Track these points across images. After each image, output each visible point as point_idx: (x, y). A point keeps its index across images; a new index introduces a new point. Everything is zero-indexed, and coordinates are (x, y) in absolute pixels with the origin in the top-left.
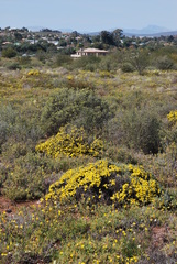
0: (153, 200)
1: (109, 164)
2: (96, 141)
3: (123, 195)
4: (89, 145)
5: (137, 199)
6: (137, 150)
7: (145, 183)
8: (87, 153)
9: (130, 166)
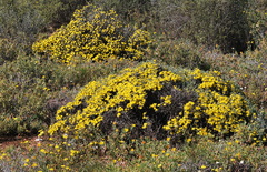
0: (238, 129)
1: (160, 69)
2: (138, 34)
3: (184, 121)
4: (126, 40)
5: (210, 128)
6: (210, 46)
7: (223, 99)
8: (122, 54)
9: (197, 72)
